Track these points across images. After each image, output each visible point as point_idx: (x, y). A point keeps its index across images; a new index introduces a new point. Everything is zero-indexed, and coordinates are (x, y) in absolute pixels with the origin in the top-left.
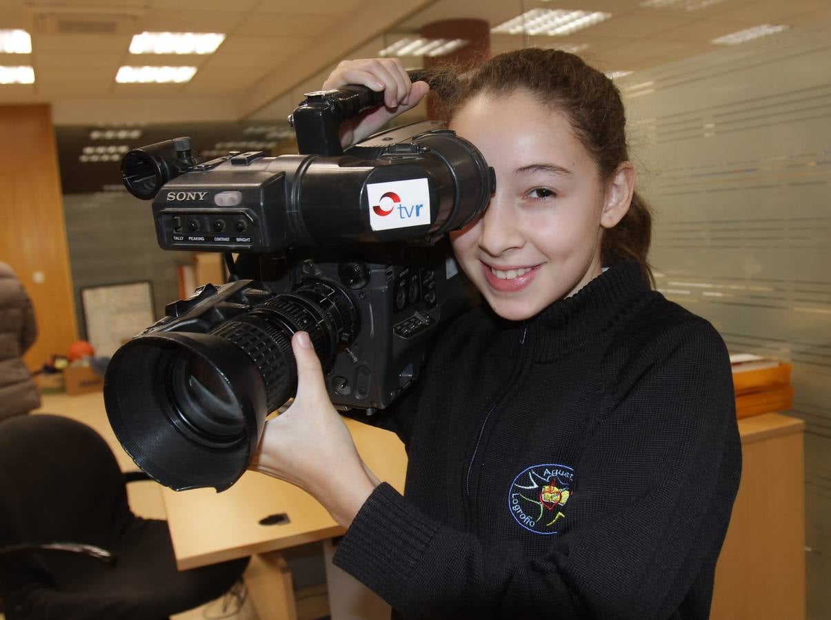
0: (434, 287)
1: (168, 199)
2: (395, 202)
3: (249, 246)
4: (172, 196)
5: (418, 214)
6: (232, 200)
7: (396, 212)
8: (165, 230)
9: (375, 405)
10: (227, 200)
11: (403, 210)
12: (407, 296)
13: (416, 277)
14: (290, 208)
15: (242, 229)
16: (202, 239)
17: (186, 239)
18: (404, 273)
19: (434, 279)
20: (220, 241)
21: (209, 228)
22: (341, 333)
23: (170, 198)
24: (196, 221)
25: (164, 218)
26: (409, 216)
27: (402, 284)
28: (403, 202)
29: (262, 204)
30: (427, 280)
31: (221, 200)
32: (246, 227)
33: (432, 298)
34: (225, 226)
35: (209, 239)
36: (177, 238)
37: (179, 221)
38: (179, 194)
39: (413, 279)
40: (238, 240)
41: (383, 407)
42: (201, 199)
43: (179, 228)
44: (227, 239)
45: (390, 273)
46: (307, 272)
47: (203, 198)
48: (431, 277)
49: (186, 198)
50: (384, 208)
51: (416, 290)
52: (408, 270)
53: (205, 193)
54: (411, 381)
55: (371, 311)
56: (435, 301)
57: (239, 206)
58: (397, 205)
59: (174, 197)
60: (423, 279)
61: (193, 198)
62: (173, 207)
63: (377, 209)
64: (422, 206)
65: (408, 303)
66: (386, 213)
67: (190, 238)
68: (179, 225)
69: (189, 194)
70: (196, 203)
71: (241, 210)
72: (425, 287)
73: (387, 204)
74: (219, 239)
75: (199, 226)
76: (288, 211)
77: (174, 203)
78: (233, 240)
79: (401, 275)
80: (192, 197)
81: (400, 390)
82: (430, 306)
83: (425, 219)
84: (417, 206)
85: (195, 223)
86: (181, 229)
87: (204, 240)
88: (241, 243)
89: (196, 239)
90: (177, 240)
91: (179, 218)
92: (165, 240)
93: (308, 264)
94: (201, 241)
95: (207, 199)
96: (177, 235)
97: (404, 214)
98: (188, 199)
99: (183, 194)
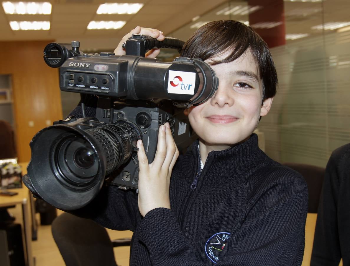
1: (70, 65)
2: (180, 81)
3: (108, 92)
5: (189, 89)
6: (104, 68)
7: (180, 86)
8: (65, 80)
10: (100, 68)
11: (183, 85)
14: (129, 78)
15: (106, 83)
16: (84, 86)
17: (75, 85)
20: (92, 88)
21: (88, 81)
25: (66, 75)
26: (185, 89)
28: (184, 82)
29: (118, 72)
31: (98, 68)
32: (108, 82)
34: (97, 81)
35: (87, 86)
36: (70, 85)
37: (73, 77)
38: (75, 64)
42: (87, 67)
43: (72, 80)
44: (97, 88)
49: (79, 65)
50: (175, 83)
53: (89, 64)
55: (148, 140)
57: (106, 72)
58: (181, 82)
61: (83, 66)
63: (172, 83)
64: (191, 85)
66: (175, 86)
67: (77, 85)
69: (81, 64)
70: (85, 68)
71: (108, 73)
73: (176, 81)
74: (92, 87)
75: (83, 80)
76: (127, 79)
77: (72, 68)
78: (100, 88)
83: (191, 92)
84: (189, 85)
85: (82, 78)
86: (73, 81)
87: (84, 87)
88: (103, 89)
89: (80, 86)
90: (70, 86)
91: (73, 75)
92: (64, 86)
93: (121, 113)
94: (82, 87)
95: (90, 67)
96: (71, 83)
97: (183, 88)
98: (80, 66)
99: (78, 63)
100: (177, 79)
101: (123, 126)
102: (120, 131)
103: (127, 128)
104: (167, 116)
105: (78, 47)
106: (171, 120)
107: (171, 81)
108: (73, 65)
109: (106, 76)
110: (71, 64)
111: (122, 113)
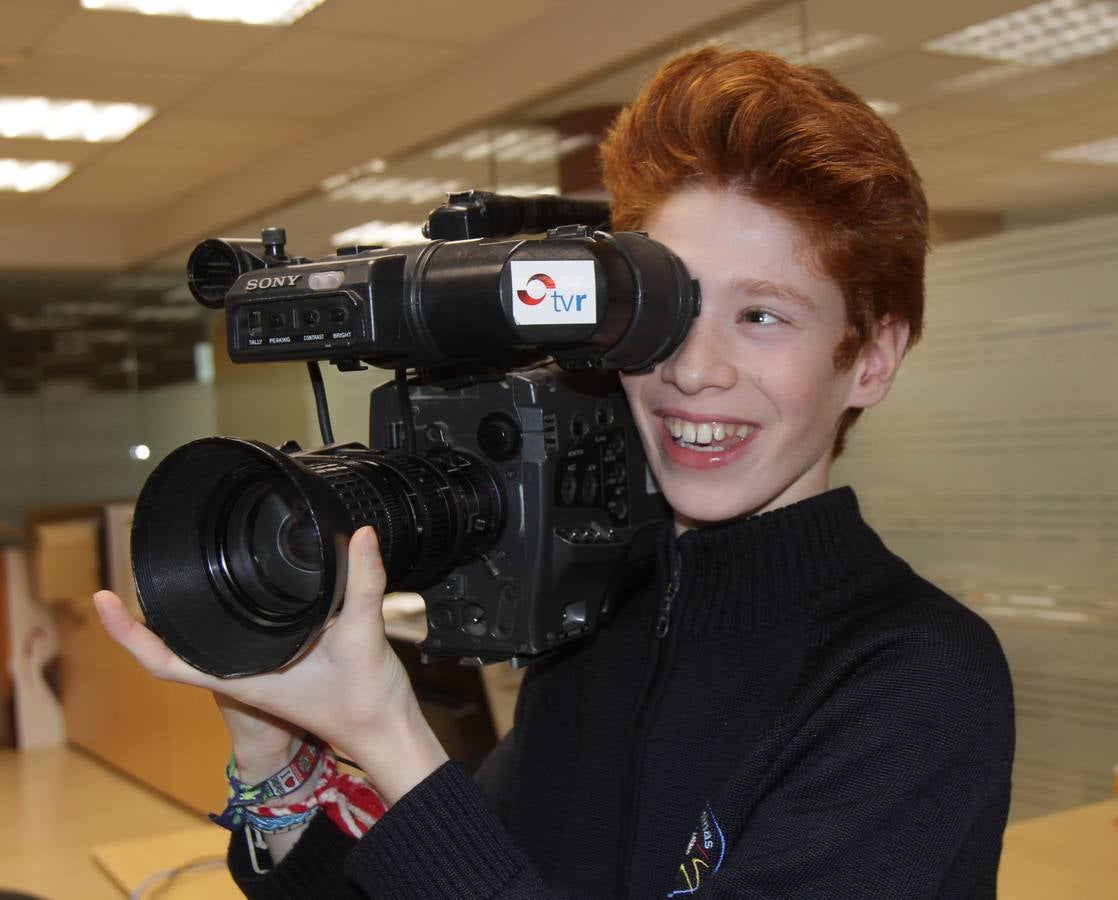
0: (624, 495)
1: (248, 288)
2: (548, 287)
3: (349, 343)
5: (579, 309)
6: (333, 281)
7: (549, 302)
8: (239, 333)
9: (523, 649)
10: (323, 281)
11: (559, 299)
12: (579, 491)
13: (594, 467)
14: (408, 297)
15: (341, 318)
16: (286, 340)
17: (266, 341)
18: (574, 453)
19: (624, 484)
21: (297, 324)
22: (475, 518)
23: (250, 286)
24: (282, 315)
25: (240, 314)
26: (567, 310)
27: (571, 468)
28: (559, 290)
29: (370, 288)
30: (614, 480)
31: (318, 281)
32: (347, 317)
33: (621, 511)
35: (297, 338)
36: (253, 342)
37: (259, 317)
38: (262, 281)
39: (590, 469)
40: (335, 336)
41: (534, 650)
42: (292, 283)
43: (258, 326)
44: (320, 337)
45: (552, 441)
46: (434, 441)
47: (296, 282)
48: (621, 480)
49: (272, 284)
50: (533, 295)
51: (594, 486)
52: (581, 452)
53: (297, 276)
54: (582, 630)
56: (626, 518)
57: (341, 288)
58: (551, 292)
60: (607, 477)
61: (281, 284)
62: (252, 297)
63: (523, 295)
64: (584, 297)
65: (579, 501)
66: (534, 302)
67: (272, 340)
68: (259, 322)
69: (277, 279)
70: (285, 289)
71: (345, 291)
72: (610, 490)
73: (536, 289)
74: (310, 338)
75: (284, 322)
76: (405, 304)
77: (255, 292)
78: (328, 337)
79: (570, 454)
80: (279, 282)
81: (562, 636)
82: (616, 522)
83: (588, 315)
84: (578, 296)
85: (280, 318)
86: (259, 329)
87: (289, 341)
89: (279, 340)
90: (254, 345)
91: (259, 313)
92: (237, 345)
93: (437, 428)
94: (285, 343)
95: (298, 284)
96: (255, 338)
97: (560, 305)
98: (274, 286)
99: (269, 279)
100: (538, 285)
101: (440, 460)
102: (421, 469)
103: (453, 465)
104: (581, 425)
105: (280, 242)
106: (603, 438)
108: (255, 285)
109: (342, 299)
110: (251, 284)
111: (435, 425)
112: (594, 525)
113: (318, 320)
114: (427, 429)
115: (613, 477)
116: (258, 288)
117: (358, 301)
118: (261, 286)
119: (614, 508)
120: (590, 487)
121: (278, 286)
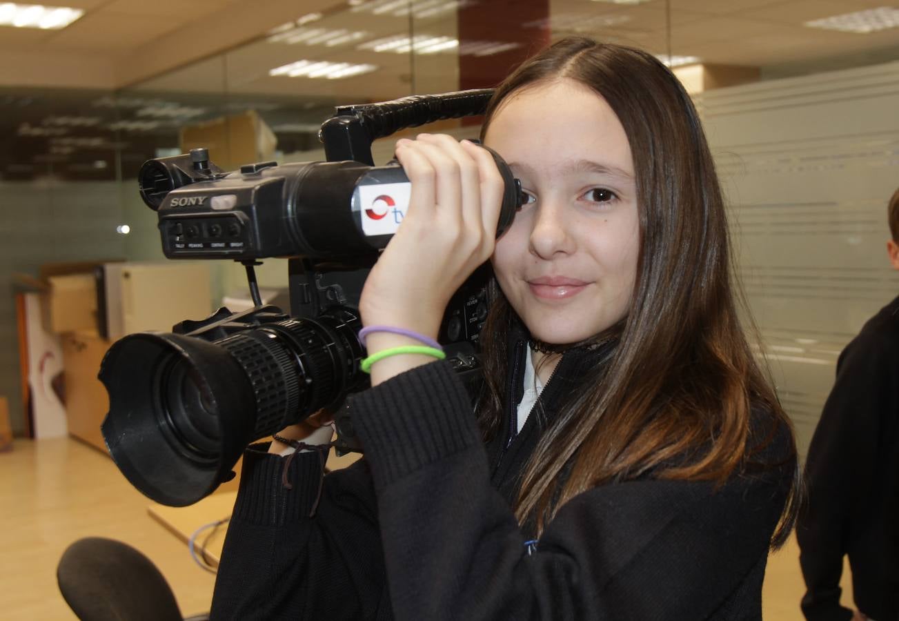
1: (172, 205)
2: (389, 205)
3: (241, 251)
4: (175, 202)
6: (227, 203)
7: (390, 216)
8: (168, 238)
10: (222, 203)
13: (458, 312)
14: (286, 213)
15: (235, 232)
16: (200, 245)
17: (186, 247)
20: (216, 248)
21: (206, 234)
23: (174, 204)
24: (195, 226)
25: (168, 225)
28: (398, 206)
30: (476, 319)
31: (217, 203)
32: (239, 231)
35: (207, 246)
36: (178, 246)
38: (181, 199)
39: (454, 314)
42: (200, 203)
43: (180, 234)
44: (222, 245)
46: (332, 299)
47: (203, 202)
48: (482, 317)
50: (377, 212)
51: (459, 326)
53: (204, 197)
57: (233, 209)
58: (392, 208)
59: (176, 203)
60: (470, 316)
61: (194, 203)
62: (175, 212)
63: (370, 213)
66: (379, 217)
67: (190, 245)
68: (181, 232)
69: (191, 199)
70: (196, 208)
71: (235, 213)
72: (473, 326)
73: (379, 207)
74: (215, 245)
75: (198, 232)
76: (284, 217)
77: (177, 209)
78: (228, 246)
80: (192, 201)
85: (193, 229)
86: (182, 236)
87: (202, 246)
88: (235, 248)
89: (195, 246)
90: (179, 248)
91: (179, 224)
92: (168, 248)
93: (333, 290)
94: (200, 248)
95: (205, 203)
96: (179, 243)
98: (189, 204)
99: (186, 199)
100: (382, 203)
101: (333, 317)
102: (312, 332)
103: (342, 321)
105: (204, 159)
107: (369, 207)
109: (234, 218)
110: (174, 202)
111: (332, 288)
112: (459, 355)
113: (220, 232)
114: (327, 289)
115: (475, 316)
116: (178, 206)
117: (245, 220)
118: (181, 204)
119: (477, 339)
120: (455, 327)
121: (191, 205)
